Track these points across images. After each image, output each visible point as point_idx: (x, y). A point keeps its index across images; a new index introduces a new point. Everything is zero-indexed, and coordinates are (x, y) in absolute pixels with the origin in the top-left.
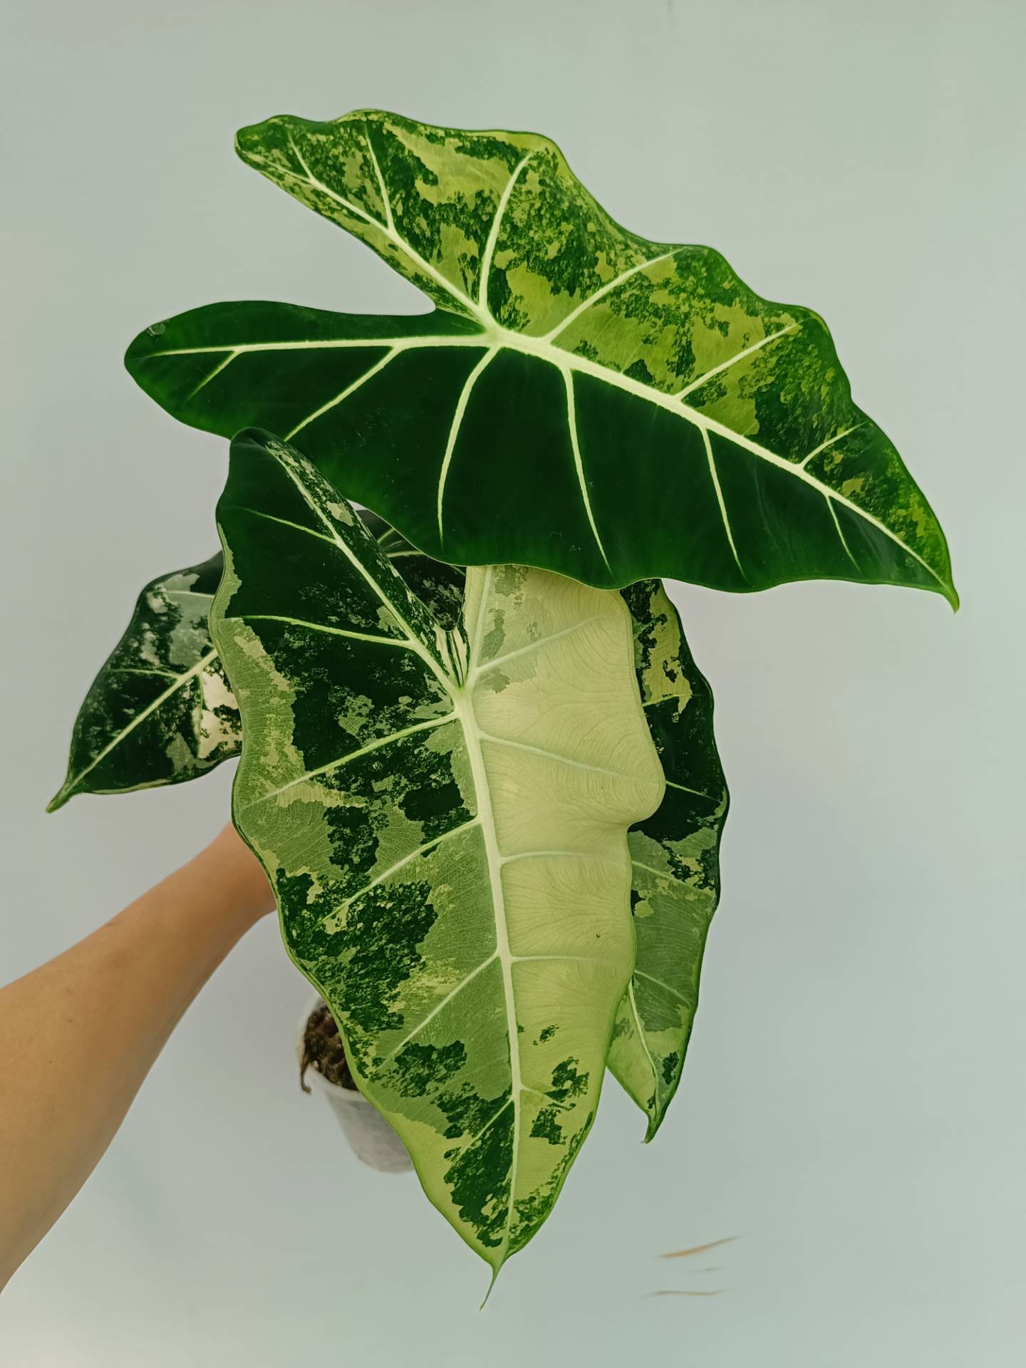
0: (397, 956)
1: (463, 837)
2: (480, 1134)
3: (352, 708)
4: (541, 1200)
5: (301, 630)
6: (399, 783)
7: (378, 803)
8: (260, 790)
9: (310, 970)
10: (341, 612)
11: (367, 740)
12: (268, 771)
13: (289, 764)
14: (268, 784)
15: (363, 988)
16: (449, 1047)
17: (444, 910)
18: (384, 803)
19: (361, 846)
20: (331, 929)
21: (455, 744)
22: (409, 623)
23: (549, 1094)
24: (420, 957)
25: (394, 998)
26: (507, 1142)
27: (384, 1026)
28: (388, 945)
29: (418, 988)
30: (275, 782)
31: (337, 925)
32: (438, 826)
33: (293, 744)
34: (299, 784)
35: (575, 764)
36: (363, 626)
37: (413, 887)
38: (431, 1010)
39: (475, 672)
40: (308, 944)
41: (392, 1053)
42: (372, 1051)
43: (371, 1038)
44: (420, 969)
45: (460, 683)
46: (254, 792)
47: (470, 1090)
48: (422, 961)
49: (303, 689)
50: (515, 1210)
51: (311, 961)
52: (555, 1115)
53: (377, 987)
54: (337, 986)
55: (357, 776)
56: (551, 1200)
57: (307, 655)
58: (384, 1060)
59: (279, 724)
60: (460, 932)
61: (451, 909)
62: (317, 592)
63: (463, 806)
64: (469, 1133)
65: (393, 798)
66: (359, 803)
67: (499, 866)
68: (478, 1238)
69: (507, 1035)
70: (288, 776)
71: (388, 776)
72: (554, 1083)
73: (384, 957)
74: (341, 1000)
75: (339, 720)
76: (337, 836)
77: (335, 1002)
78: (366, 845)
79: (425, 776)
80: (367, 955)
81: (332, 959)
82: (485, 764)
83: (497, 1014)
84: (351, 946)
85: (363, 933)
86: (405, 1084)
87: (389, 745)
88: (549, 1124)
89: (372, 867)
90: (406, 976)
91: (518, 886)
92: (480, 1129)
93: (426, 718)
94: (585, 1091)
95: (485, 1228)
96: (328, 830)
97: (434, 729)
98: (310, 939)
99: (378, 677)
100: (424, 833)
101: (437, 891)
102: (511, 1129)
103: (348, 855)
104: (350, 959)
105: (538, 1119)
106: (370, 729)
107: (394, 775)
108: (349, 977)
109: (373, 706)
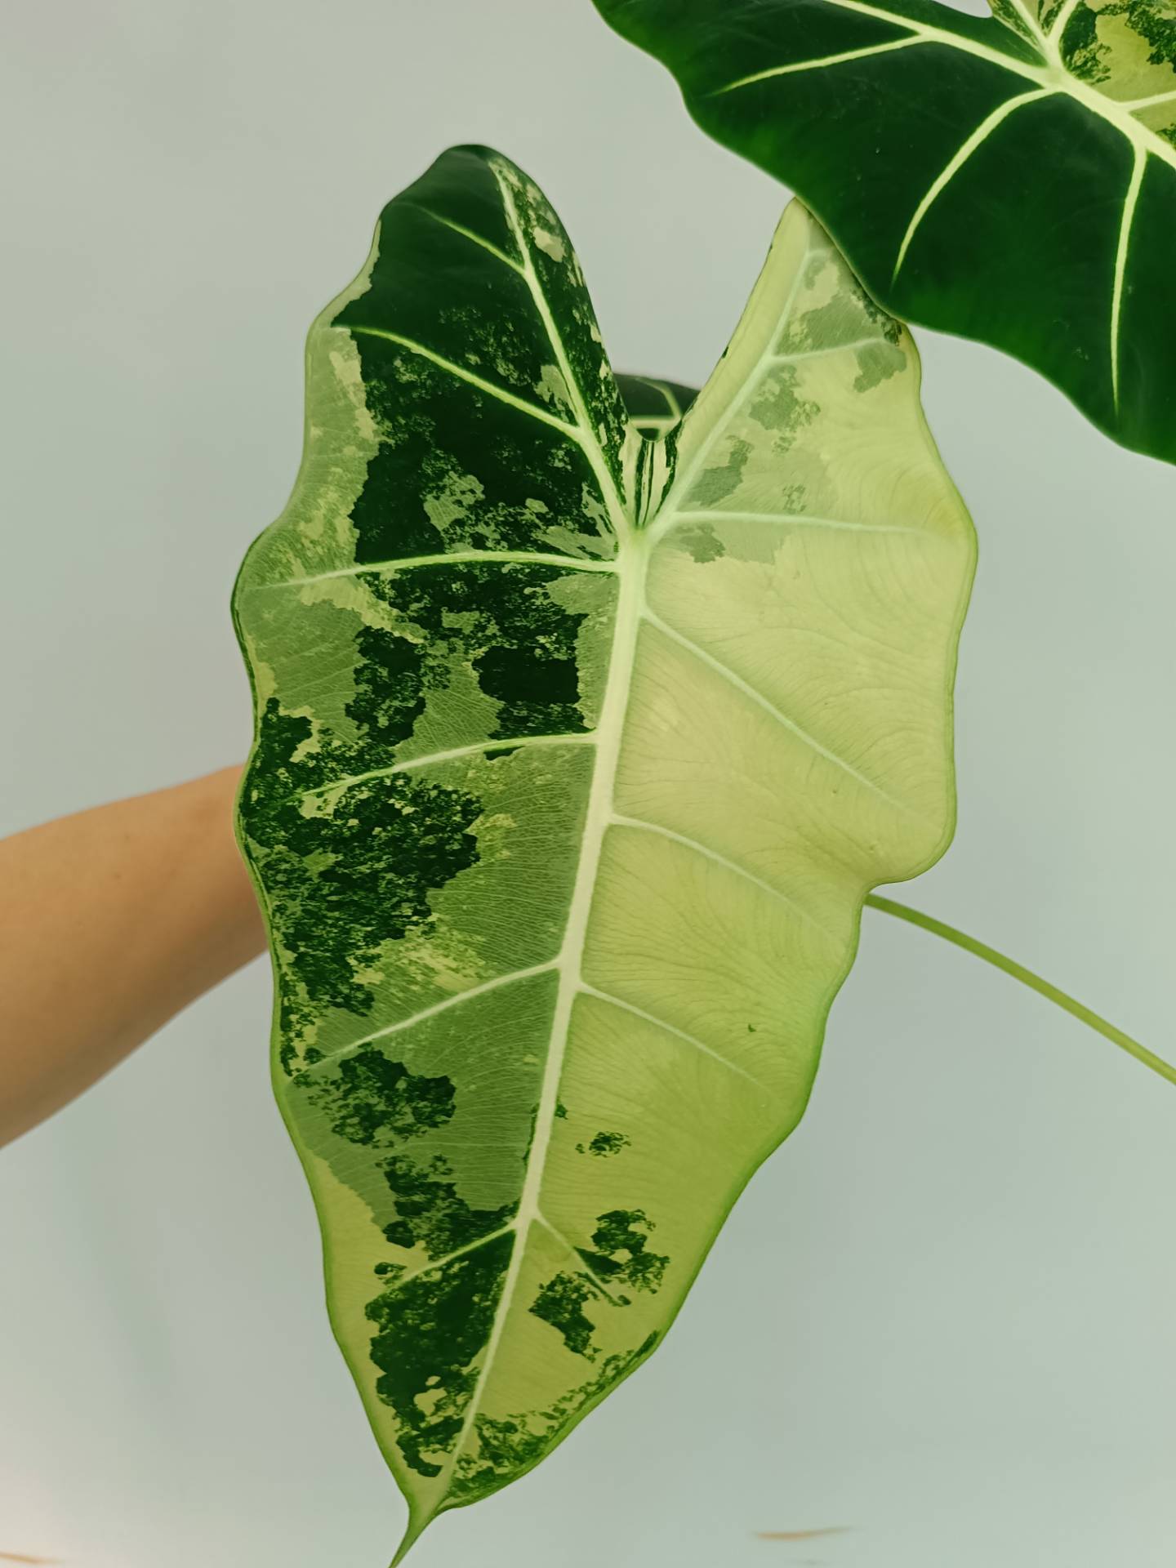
0: (395, 895)
1: (559, 752)
2: (443, 1261)
3: (451, 489)
4: (526, 1437)
5: (421, 361)
6: (483, 628)
7: (442, 646)
8: (283, 570)
9: (256, 860)
10: (488, 352)
11: (457, 545)
12: (303, 545)
13: (334, 544)
14: (297, 565)
15: (326, 924)
16: (429, 1081)
17: (492, 855)
18: (452, 650)
19: (396, 703)
20: (308, 811)
21: (599, 606)
22: (587, 403)
23: (584, 1254)
24: (428, 913)
25: (368, 960)
26: (487, 1300)
27: (339, 1000)
28: (387, 872)
29: (411, 962)
30: (307, 565)
31: (319, 808)
32: (525, 720)
33: (350, 516)
34: (339, 578)
35: (796, 729)
36: (512, 381)
37: (454, 796)
38: (421, 1006)
39: (671, 516)
40: (268, 819)
41: (339, 1051)
42: (310, 1032)
43: (316, 1013)
44: (424, 933)
45: (638, 520)
46: (273, 569)
47: (444, 1174)
48: (430, 919)
49: (391, 442)
50: (476, 1431)
51: (262, 845)
52: (585, 1298)
53: (348, 932)
54: (290, 903)
55: (423, 592)
56: (542, 1446)
57: (415, 395)
58: (324, 1056)
59: (343, 484)
60: (505, 900)
61: (503, 857)
62: (464, 319)
63: (576, 706)
64: (426, 1249)
65: (468, 646)
66: (415, 636)
67: (605, 824)
68: (398, 1443)
69: (535, 1110)
70: (326, 563)
71: (471, 610)
72: (599, 1238)
73: (374, 889)
74: (288, 928)
75: (426, 500)
76: (367, 674)
77: (278, 929)
78: (404, 704)
79: (531, 634)
80: (348, 876)
81: (294, 857)
82: (637, 657)
83: (526, 1064)
84: (330, 849)
85: (354, 837)
86: (344, 1112)
87: (491, 566)
88: (570, 1307)
89: (402, 742)
90: (398, 934)
91: (629, 873)
92: (445, 1252)
93: (562, 549)
94: (654, 1286)
95: (415, 1433)
96: (358, 662)
97: (571, 571)
98: (273, 813)
99: (506, 457)
100: (499, 721)
101: (491, 819)
102: (499, 1280)
103: (373, 709)
104: (322, 869)
105: (551, 1287)
106: (467, 529)
107: (482, 612)
108: (311, 897)
109: (483, 497)
